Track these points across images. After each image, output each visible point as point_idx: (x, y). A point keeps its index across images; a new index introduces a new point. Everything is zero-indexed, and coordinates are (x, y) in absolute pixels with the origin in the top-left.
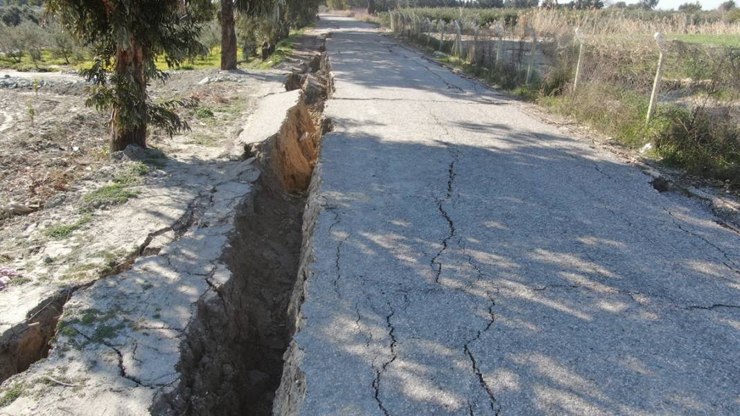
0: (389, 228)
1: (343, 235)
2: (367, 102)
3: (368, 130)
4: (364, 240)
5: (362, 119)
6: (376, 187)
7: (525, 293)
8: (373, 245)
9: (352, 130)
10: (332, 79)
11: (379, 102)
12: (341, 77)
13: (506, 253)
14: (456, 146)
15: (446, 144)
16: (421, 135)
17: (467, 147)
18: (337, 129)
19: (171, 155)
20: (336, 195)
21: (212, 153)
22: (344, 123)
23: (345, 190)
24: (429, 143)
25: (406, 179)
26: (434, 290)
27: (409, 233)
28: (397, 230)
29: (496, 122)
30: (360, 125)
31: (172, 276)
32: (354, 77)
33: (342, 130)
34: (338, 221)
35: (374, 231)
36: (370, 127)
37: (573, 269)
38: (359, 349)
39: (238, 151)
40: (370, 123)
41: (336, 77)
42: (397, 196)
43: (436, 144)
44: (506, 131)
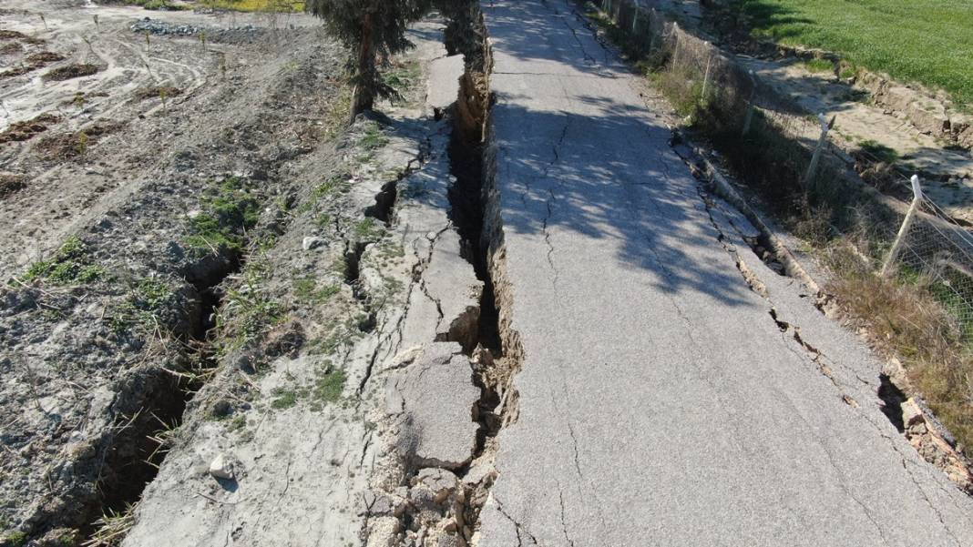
0: (529, 157)
1: (509, 159)
2: (519, 76)
3: (520, 102)
4: (519, 162)
5: (516, 93)
6: (524, 139)
7: (577, 178)
8: (522, 163)
9: (510, 102)
10: (490, 48)
11: (528, 77)
12: (498, 45)
13: (576, 167)
14: (572, 115)
15: (566, 113)
16: (553, 107)
17: (579, 116)
18: (500, 102)
19: (389, 116)
20: (505, 143)
21: (415, 114)
22: (504, 96)
23: (509, 140)
24: (557, 113)
25: (540, 136)
26: (544, 177)
27: (538, 159)
28: (533, 158)
29: (605, 96)
30: (516, 98)
31: (433, 178)
32: (509, 46)
33: (503, 102)
34: (506, 154)
35: (522, 158)
36: (521, 100)
37: (601, 173)
38: (518, 190)
39: (431, 113)
40: (522, 96)
41: (494, 45)
42: (534, 144)
43: (560, 113)
44: (609, 104)
